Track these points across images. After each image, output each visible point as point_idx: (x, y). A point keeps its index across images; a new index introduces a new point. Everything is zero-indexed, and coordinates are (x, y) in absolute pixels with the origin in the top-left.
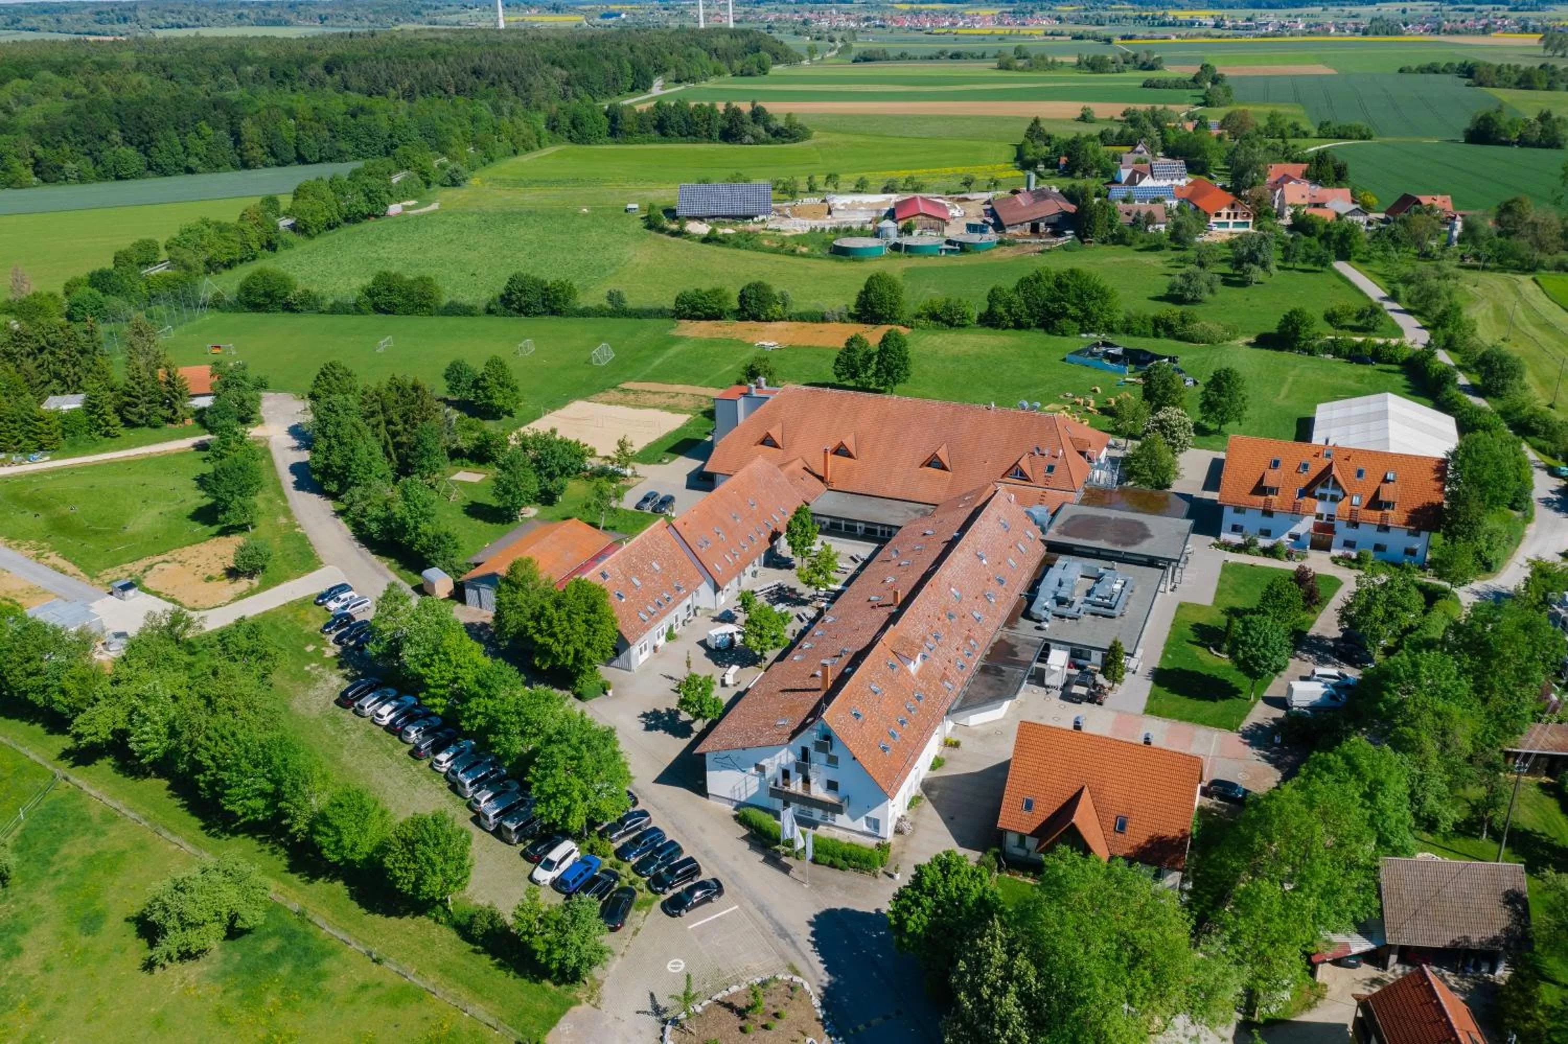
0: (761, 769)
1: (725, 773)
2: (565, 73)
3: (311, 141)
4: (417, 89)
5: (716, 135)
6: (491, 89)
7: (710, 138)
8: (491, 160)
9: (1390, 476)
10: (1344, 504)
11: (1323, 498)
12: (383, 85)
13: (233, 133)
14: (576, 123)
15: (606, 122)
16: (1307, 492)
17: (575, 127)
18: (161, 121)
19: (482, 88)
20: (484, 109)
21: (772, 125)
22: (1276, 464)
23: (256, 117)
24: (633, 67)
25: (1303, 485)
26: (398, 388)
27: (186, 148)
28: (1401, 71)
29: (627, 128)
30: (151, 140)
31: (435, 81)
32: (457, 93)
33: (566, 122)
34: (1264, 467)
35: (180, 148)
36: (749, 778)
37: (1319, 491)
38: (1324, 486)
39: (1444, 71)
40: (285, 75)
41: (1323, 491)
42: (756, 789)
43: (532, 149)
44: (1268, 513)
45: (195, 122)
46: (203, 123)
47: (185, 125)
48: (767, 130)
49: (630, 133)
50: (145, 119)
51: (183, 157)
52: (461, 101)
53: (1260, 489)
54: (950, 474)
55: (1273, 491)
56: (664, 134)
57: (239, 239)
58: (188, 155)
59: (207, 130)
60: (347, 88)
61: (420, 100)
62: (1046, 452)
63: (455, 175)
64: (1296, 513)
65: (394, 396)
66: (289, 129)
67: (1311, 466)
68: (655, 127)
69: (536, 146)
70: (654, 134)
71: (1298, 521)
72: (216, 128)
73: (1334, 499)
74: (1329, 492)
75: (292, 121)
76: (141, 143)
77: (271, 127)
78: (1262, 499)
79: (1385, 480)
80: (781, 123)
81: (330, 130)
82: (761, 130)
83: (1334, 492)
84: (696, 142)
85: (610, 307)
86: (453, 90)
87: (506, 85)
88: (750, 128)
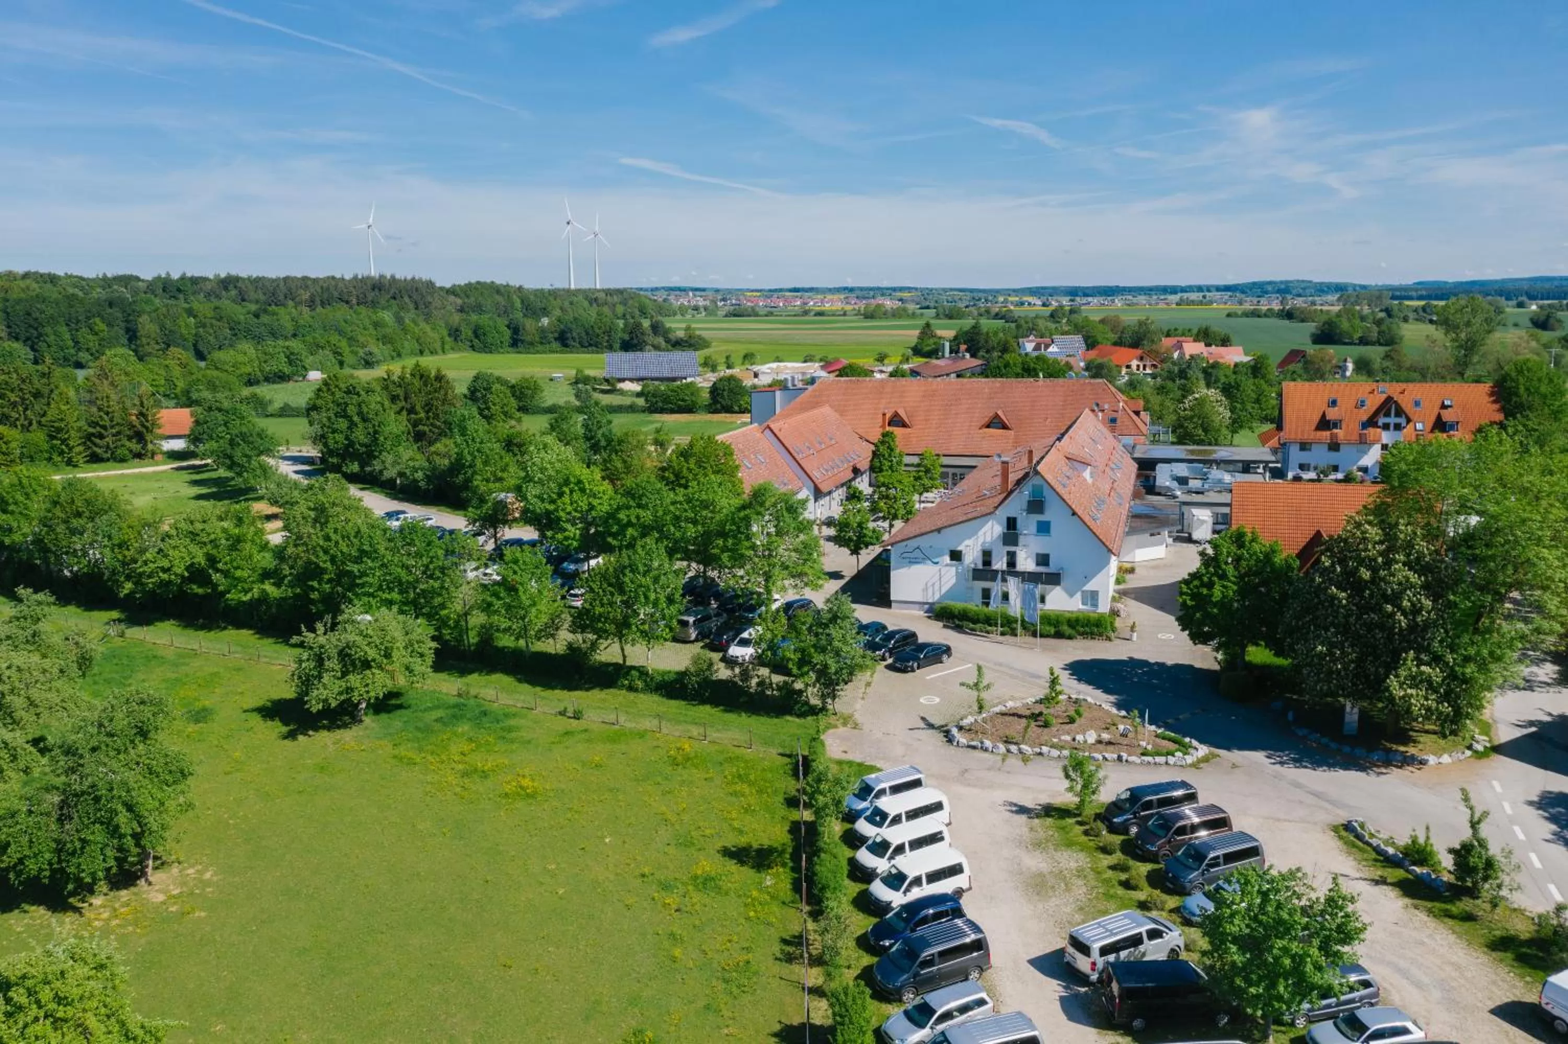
0: (956, 556)
1: (916, 568)
2: (459, 301)
3: (211, 338)
4: (318, 300)
5: (617, 346)
6: (393, 301)
7: (611, 348)
8: (399, 355)
9: (1447, 403)
10: (1408, 430)
11: (1386, 427)
12: (281, 297)
13: (128, 330)
14: (477, 332)
15: (508, 333)
16: (1371, 422)
17: (477, 336)
18: (52, 317)
19: (383, 302)
20: (387, 316)
21: (672, 336)
22: (1334, 403)
23: (154, 315)
24: (522, 302)
25: (1365, 418)
26: (422, 376)
27: (77, 343)
28: (1229, 315)
29: (528, 338)
30: (40, 335)
31: (336, 294)
32: (358, 304)
33: (467, 332)
34: (1324, 407)
35: (70, 343)
36: (944, 570)
37: (1382, 421)
38: (1387, 415)
39: (1266, 315)
40: (179, 290)
41: (1387, 420)
42: (954, 581)
43: (436, 353)
44: (1334, 446)
45: (88, 318)
46: (97, 320)
47: (78, 321)
48: (668, 341)
49: (531, 344)
50: (34, 316)
51: (72, 351)
52: (362, 310)
53: (1324, 424)
54: (1012, 432)
55: (1336, 424)
56: (565, 345)
57: (164, 373)
58: (79, 350)
59: (101, 326)
60: (243, 300)
61: (319, 309)
62: (1106, 406)
63: (369, 358)
64: (1364, 443)
65: (417, 383)
66: (187, 325)
67: (1367, 403)
68: (556, 339)
69: (440, 351)
70: (556, 345)
71: (1365, 453)
72: (110, 325)
73: (1398, 427)
74: (1392, 420)
75: (192, 319)
76: (28, 339)
77: (168, 324)
78: (1326, 434)
79: (1444, 407)
80: (681, 334)
81: (231, 329)
82: (660, 340)
83: (1398, 420)
84: (598, 353)
85: (578, 403)
86: (354, 301)
87: (406, 299)
88: (651, 339)
